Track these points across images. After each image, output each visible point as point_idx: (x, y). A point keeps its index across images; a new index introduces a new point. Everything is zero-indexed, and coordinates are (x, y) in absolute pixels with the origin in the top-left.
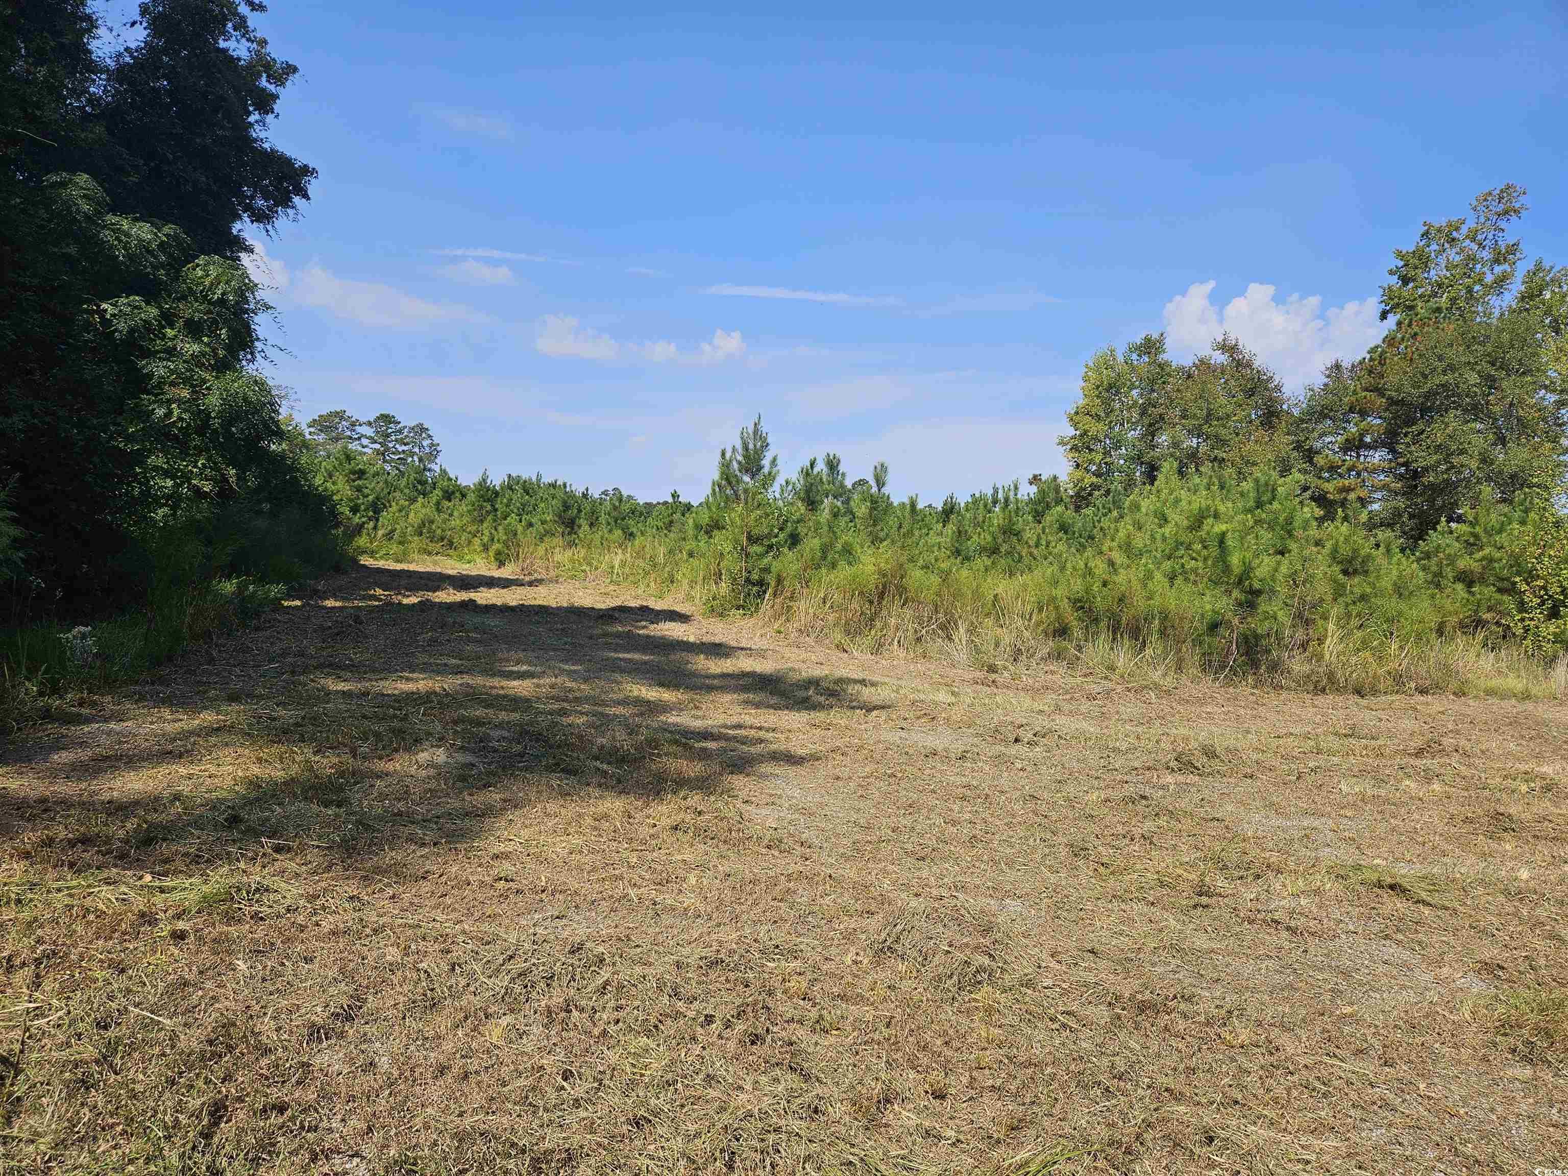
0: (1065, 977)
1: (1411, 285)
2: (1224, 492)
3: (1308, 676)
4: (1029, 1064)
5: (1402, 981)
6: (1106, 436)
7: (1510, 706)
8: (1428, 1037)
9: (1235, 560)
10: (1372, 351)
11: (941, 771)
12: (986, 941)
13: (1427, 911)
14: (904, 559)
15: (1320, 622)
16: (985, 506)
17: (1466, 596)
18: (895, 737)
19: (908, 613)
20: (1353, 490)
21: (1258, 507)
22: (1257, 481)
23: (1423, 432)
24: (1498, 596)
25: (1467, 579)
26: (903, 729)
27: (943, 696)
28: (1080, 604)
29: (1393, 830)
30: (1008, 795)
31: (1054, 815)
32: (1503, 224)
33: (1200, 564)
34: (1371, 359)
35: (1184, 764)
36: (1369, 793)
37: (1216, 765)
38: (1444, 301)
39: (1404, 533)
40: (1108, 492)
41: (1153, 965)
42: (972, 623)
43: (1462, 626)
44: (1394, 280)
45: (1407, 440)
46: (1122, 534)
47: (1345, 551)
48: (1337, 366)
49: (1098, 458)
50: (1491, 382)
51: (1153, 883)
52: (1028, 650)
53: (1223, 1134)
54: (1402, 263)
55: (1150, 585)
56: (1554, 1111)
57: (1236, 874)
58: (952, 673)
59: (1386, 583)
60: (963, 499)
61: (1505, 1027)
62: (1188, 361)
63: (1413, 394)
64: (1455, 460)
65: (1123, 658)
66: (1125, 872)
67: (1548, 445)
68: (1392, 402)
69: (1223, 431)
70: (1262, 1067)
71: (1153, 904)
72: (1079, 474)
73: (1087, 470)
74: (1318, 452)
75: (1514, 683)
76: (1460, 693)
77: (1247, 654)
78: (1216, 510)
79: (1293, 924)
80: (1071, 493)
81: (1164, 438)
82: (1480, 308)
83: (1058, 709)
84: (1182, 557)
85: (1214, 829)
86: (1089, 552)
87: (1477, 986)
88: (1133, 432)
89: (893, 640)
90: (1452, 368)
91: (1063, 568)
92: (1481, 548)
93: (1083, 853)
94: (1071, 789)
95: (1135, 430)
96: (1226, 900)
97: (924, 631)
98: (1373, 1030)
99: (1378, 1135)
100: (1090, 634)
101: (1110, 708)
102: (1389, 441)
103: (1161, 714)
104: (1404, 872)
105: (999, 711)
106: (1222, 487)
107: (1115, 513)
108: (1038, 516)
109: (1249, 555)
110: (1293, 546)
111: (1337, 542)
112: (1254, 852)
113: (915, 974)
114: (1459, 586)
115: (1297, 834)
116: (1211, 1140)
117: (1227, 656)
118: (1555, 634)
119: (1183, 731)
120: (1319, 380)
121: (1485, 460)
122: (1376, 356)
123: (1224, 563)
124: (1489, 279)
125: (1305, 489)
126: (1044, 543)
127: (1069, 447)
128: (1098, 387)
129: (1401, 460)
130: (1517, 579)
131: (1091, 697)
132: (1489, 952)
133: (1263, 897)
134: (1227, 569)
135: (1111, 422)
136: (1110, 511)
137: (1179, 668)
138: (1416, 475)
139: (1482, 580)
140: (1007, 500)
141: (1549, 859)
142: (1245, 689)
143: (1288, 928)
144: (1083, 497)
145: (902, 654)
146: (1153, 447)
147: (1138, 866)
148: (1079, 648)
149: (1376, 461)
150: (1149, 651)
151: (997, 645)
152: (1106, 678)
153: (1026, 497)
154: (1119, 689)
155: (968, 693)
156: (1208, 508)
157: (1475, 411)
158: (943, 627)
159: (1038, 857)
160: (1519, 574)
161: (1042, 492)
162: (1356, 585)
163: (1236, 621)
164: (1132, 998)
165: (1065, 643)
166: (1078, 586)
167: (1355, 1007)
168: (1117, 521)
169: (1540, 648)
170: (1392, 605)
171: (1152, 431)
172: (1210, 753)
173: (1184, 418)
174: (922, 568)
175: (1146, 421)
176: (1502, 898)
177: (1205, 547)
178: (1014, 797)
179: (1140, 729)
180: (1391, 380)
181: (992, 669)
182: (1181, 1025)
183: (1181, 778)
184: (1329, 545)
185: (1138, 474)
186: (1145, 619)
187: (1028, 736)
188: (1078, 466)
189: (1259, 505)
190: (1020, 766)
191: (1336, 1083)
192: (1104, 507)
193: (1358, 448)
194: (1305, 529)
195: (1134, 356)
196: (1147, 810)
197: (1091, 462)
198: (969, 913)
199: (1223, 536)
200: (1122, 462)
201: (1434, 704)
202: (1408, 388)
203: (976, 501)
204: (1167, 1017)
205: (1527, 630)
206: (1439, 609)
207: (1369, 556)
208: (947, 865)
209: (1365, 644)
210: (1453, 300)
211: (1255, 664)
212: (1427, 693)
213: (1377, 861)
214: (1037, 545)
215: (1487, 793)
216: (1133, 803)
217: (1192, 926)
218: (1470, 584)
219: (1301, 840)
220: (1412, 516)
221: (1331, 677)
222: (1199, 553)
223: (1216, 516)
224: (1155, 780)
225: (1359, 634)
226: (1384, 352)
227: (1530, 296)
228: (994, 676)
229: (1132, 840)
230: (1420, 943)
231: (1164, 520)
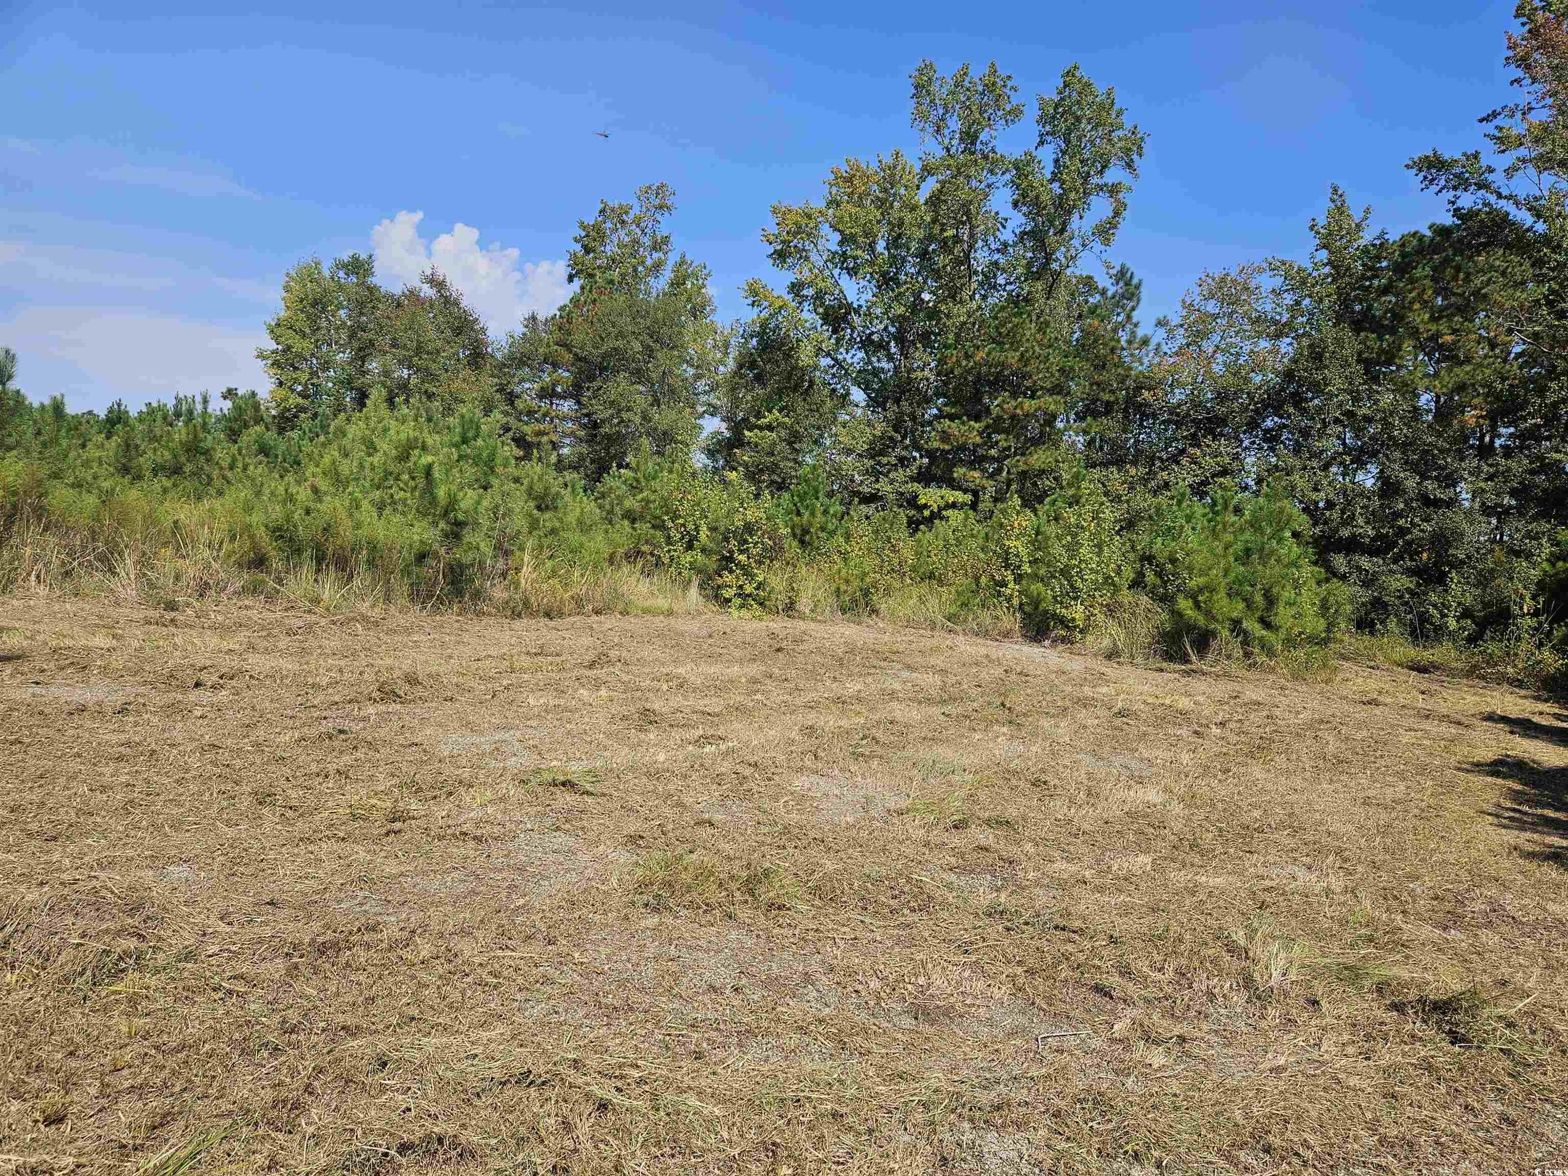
0: (235, 938)
1: (592, 255)
2: (432, 424)
3: (507, 603)
4: (182, 1048)
5: (568, 865)
6: (313, 355)
7: (659, 622)
8: (584, 910)
9: (441, 493)
10: (561, 309)
11: (91, 730)
12: (136, 921)
13: (589, 800)
14: (43, 473)
15: (518, 553)
16: (165, 418)
17: (630, 530)
18: (25, 694)
19: (52, 540)
20: (548, 434)
21: (463, 443)
22: (463, 417)
23: (600, 388)
24: (652, 531)
25: (631, 517)
26: (38, 683)
27: (101, 641)
28: (278, 532)
29: (569, 733)
30: (181, 748)
31: (238, 763)
32: (658, 216)
33: (409, 495)
34: (561, 317)
35: (387, 693)
36: (552, 703)
37: (419, 691)
38: (616, 275)
39: (587, 476)
40: (315, 415)
41: (339, 902)
42: (144, 554)
43: (627, 556)
44: (578, 247)
45: (589, 394)
46: (327, 460)
47: (539, 488)
48: (534, 318)
49: (304, 377)
50: (649, 352)
51: (344, 818)
52: (218, 584)
53: (395, 1055)
54: (583, 234)
55: (357, 515)
56: (672, 947)
57: (430, 794)
58: (114, 613)
59: (571, 519)
60: (134, 409)
61: (643, 886)
62: (397, 290)
63: (596, 353)
64: (625, 416)
65: (329, 591)
66: (316, 812)
67: (688, 410)
68: (578, 358)
69: (434, 366)
70: (440, 977)
71: (343, 839)
72: (282, 393)
73: (293, 391)
74: (518, 397)
75: (662, 603)
76: (625, 613)
77: (453, 583)
78: (424, 442)
79: (479, 833)
80: (274, 412)
81: (374, 365)
82: (642, 287)
83: (252, 647)
84: (391, 488)
85: (412, 754)
86: (290, 478)
87: (623, 857)
88: (341, 355)
89: (29, 574)
90: (621, 335)
91: (258, 494)
92: (641, 491)
93: (268, 799)
94: (260, 733)
95: (344, 352)
96: (418, 822)
97: (75, 563)
98: (540, 915)
99: (538, 1010)
100: (293, 567)
101: (312, 642)
102: (575, 392)
103: (367, 646)
104: (575, 769)
105: (178, 653)
106: (429, 420)
107: (322, 438)
108: (233, 435)
109: (454, 488)
110: (495, 482)
111: (532, 482)
112: (448, 770)
113: (30, 981)
114: (626, 523)
115: (488, 748)
116: (385, 1064)
117: (434, 586)
118: (690, 563)
119: (389, 661)
120: (519, 330)
121: (645, 418)
122: (563, 314)
123: (432, 494)
124: (649, 262)
125: (508, 430)
126: (240, 465)
127: (270, 362)
128: (302, 300)
129: (584, 411)
130: (666, 518)
131: (290, 633)
132: (633, 826)
133: (454, 812)
134: (434, 501)
135: (317, 341)
136: (318, 436)
137: (388, 599)
138: (595, 425)
139: (642, 518)
140: (190, 412)
141: (679, 742)
142: (450, 618)
143: (475, 838)
144: (287, 418)
145: (42, 591)
146: (364, 373)
147: (330, 804)
148: (280, 581)
149: (565, 410)
150: (357, 582)
151: (177, 578)
152: (310, 612)
153: (218, 413)
154: (323, 622)
155: (135, 637)
156: (416, 439)
157: (639, 375)
158: (102, 558)
159: (213, 812)
160: (667, 514)
161: (237, 408)
162: (547, 519)
163: (442, 551)
164: (313, 941)
165: (261, 576)
166: (277, 512)
167: (527, 898)
168: (324, 445)
169: (680, 573)
170: (575, 538)
171: (362, 355)
172: (412, 680)
173: (394, 347)
174: (73, 486)
175: (356, 345)
176: (645, 780)
177: (413, 478)
178: (189, 749)
179: (342, 663)
180: (577, 338)
181: (171, 606)
182: (362, 956)
183: (382, 708)
184: (526, 482)
185: (348, 399)
186: (353, 550)
187: (210, 679)
188: (281, 384)
189: (465, 441)
190: (199, 714)
191: (505, 973)
192: (310, 431)
193: (551, 396)
194: (505, 467)
195: (341, 274)
196: (344, 744)
197: (296, 381)
198: (112, 892)
199: (429, 469)
200: (330, 385)
201: (607, 622)
202: (589, 348)
203: (152, 413)
204: (348, 953)
205: (672, 560)
206: (610, 542)
207: (558, 493)
208: (90, 841)
209: (554, 573)
210: (623, 276)
211: (460, 593)
212: (601, 613)
213: (554, 763)
214: (231, 468)
215: (639, 693)
216: (330, 738)
217: (383, 854)
218: (633, 521)
219: (491, 753)
220: (593, 461)
221: (526, 603)
222: (406, 484)
223: (424, 448)
224: (356, 712)
225: (549, 564)
226: (570, 312)
227: (677, 283)
228: (173, 614)
229: (327, 777)
230: (583, 828)
231: (371, 449)
